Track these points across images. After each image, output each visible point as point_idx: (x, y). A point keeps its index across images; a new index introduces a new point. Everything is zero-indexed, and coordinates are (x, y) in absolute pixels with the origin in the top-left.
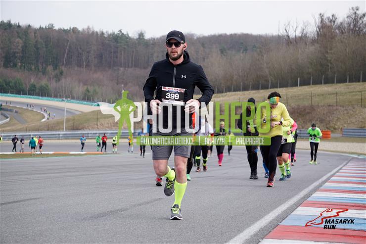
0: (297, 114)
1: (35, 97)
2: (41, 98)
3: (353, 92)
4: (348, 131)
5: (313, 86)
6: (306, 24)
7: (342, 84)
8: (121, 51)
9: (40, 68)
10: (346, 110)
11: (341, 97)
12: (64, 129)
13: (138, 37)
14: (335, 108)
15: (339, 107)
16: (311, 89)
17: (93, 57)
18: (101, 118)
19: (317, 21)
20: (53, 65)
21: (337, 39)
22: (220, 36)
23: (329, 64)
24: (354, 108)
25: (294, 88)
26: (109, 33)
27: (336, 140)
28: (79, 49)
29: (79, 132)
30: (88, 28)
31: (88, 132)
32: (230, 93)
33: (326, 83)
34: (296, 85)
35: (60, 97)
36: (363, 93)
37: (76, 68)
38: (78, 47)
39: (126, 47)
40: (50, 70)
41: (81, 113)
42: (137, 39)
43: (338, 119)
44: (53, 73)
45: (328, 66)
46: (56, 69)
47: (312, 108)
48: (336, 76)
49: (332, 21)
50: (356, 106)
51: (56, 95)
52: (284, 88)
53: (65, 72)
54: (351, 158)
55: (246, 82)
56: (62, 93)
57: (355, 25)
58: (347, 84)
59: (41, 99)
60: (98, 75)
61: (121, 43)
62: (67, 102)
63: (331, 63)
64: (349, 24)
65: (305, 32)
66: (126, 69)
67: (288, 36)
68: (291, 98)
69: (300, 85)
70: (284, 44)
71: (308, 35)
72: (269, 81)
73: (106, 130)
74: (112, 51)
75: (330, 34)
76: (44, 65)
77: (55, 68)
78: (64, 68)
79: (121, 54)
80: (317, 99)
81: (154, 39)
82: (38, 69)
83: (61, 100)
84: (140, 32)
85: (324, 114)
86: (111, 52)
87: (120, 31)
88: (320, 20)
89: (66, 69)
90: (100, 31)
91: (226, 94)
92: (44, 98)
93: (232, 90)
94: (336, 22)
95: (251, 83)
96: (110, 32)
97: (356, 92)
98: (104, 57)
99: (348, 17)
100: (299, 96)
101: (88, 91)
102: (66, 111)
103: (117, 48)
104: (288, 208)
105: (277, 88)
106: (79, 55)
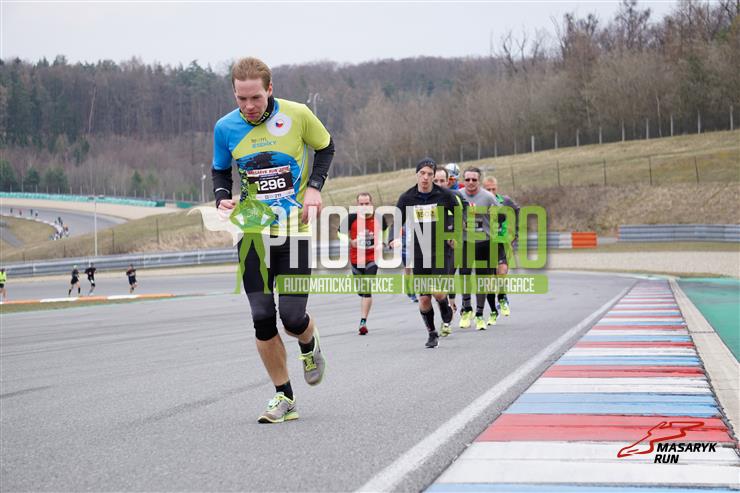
1: (37, 195)
2: (48, 196)
3: (635, 157)
4: (628, 230)
5: (561, 150)
6: (542, 35)
7: (613, 144)
8: (196, 101)
9: (44, 140)
10: (623, 191)
11: (612, 168)
12: (94, 252)
14: (602, 189)
15: (609, 188)
16: (557, 156)
17: (144, 114)
18: (165, 229)
19: (561, 27)
20: (68, 134)
21: (599, 61)
22: (382, 64)
23: (587, 108)
24: (637, 188)
25: (524, 155)
26: (173, 68)
27: (608, 248)
28: (117, 101)
29: (125, 257)
30: (134, 60)
31: (141, 257)
32: (406, 170)
33: (582, 143)
34: (529, 150)
35: (85, 192)
36: (652, 158)
37: (113, 137)
38: (115, 97)
39: (204, 91)
40: (62, 143)
41: (124, 221)
43: (608, 210)
44: (69, 148)
45: (585, 111)
46: (75, 139)
47: (561, 191)
48: (601, 129)
49: (590, 26)
50: (640, 185)
51: (77, 190)
52: (507, 157)
53: (91, 145)
54: (635, 281)
55: (434, 149)
56: (89, 184)
57: (631, 34)
58: (623, 142)
59: (49, 199)
60: (155, 148)
61: (195, 85)
62: (98, 201)
63: (591, 106)
64: (621, 32)
65: (539, 50)
67: (509, 57)
68: (521, 173)
69: (538, 149)
70: (504, 74)
71: (545, 55)
72: (477, 145)
73: (175, 251)
74: (180, 101)
75: (586, 51)
76: (51, 135)
77: (73, 139)
79: (197, 107)
80: (569, 174)
82: (40, 142)
83: (87, 198)
85: (582, 201)
86: (178, 104)
87: (194, 63)
88: (566, 26)
89: (93, 139)
90: (155, 65)
91: (397, 172)
92: (55, 196)
93: (410, 165)
94: (596, 29)
95: (443, 150)
97: (641, 157)
98: (164, 113)
99: (617, 19)
100: (533, 171)
101: (137, 179)
102: (98, 218)
103: (188, 95)
104: (520, 382)
105: (493, 156)
106: (117, 112)
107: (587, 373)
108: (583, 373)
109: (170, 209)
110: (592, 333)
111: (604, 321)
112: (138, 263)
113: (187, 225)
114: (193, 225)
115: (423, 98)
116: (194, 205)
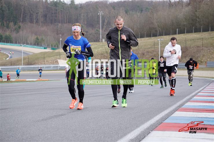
1: (2, 43)
2: (6, 44)
4: (210, 63)
5: (187, 34)
7: (206, 32)
8: (59, 13)
9: (5, 24)
10: (209, 49)
11: (205, 41)
12: (22, 64)
13: (70, 3)
14: (201, 48)
15: (204, 48)
16: (186, 36)
17: (40, 16)
18: (47, 57)
20: (13, 22)
22: (125, 2)
23: (198, 19)
25: (174, 35)
27: (202, 69)
28: (31, 12)
29: (32, 66)
31: (38, 66)
33: (195, 32)
34: (176, 34)
35: (19, 43)
37: (29, 24)
38: (31, 10)
39: (62, 9)
40: (12, 25)
41: (33, 54)
43: (203, 56)
44: (14, 28)
45: (197, 20)
47: (186, 49)
48: (202, 27)
51: (16, 42)
53: (22, 27)
54: (212, 81)
55: (142, 32)
56: (20, 40)
58: (210, 32)
59: (6, 45)
60: (44, 28)
61: (59, 7)
62: (23, 46)
66: (63, 24)
67: (170, 1)
69: (179, 34)
70: (167, 7)
72: (157, 31)
73: (50, 65)
74: (53, 12)
76: (8, 22)
77: (15, 24)
78: (21, 24)
79: (59, 15)
80: (190, 43)
81: (81, 4)
83: (19, 45)
85: (194, 52)
92: (8, 44)
95: (145, 33)
98: (48, 16)
101: (37, 39)
102: (23, 52)
103: (56, 10)
104: (169, 113)
105: (163, 35)
106: (31, 15)
107: (192, 111)
108: (191, 111)
109: (48, 50)
110: (195, 98)
111: (199, 94)
113: (54, 56)
114: (57, 56)
115: (139, 14)
116: (57, 49)
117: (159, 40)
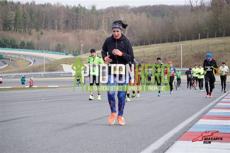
0: (198, 58)
1: (24, 50)
2: (28, 50)
5: (209, 39)
8: (80, 19)
9: (27, 31)
11: (228, 46)
12: (44, 70)
13: (91, 9)
14: (224, 53)
15: (226, 53)
16: (208, 41)
17: (62, 22)
18: (68, 63)
20: (36, 29)
22: (146, 7)
25: (196, 40)
28: (53, 18)
29: (54, 73)
31: (60, 73)
32: (154, 45)
33: (217, 36)
34: (198, 39)
35: (41, 49)
37: (51, 30)
38: (52, 16)
39: (83, 15)
40: (34, 32)
41: (55, 60)
42: (91, 10)
44: (36, 34)
45: (219, 25)
46: (38, 31)
48: (224, 32)
51: (38, 48)
52: (190, 41)
53: (43, 32)
55: (164, 38)
56: (42, 47)
61: (80, 13)
62: (45, 53)
63: (221, 23)
65: (203, 3)
66: (85, 30)
67: (192, 6)
68: (194, 47)
69: (200, 38)
70: (189, 11)
71: (205, 5)
72: (179, 36)
75: (220, 3)
76: (30, 29)
78: (43, 30)
79: (80, 20)
80: (212, 47)
81: (102, 10)
83: (41, 51)
84: (93, 6)
86: (74, 19)
87: (79, 5)
90: (66, 5)
91: (150, 45)
92: (30, 50)
93: (155, 43)
95: (167, 38)
96: (73, 6)
98: (69, 22)
100: (199, 46)
101: (59, 45)
102: (45, 59)
103: (78, 16)
105: (185, 40)
106: (53, 22)
108: (216, 118)
109: (70, 56)
111: (223, 100)
112: (59, 75)
115: (160, 19)
116: (79, 55)
117: (181, 45)
